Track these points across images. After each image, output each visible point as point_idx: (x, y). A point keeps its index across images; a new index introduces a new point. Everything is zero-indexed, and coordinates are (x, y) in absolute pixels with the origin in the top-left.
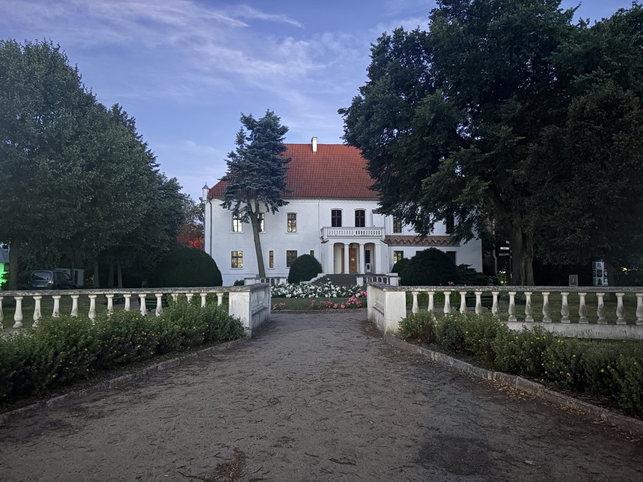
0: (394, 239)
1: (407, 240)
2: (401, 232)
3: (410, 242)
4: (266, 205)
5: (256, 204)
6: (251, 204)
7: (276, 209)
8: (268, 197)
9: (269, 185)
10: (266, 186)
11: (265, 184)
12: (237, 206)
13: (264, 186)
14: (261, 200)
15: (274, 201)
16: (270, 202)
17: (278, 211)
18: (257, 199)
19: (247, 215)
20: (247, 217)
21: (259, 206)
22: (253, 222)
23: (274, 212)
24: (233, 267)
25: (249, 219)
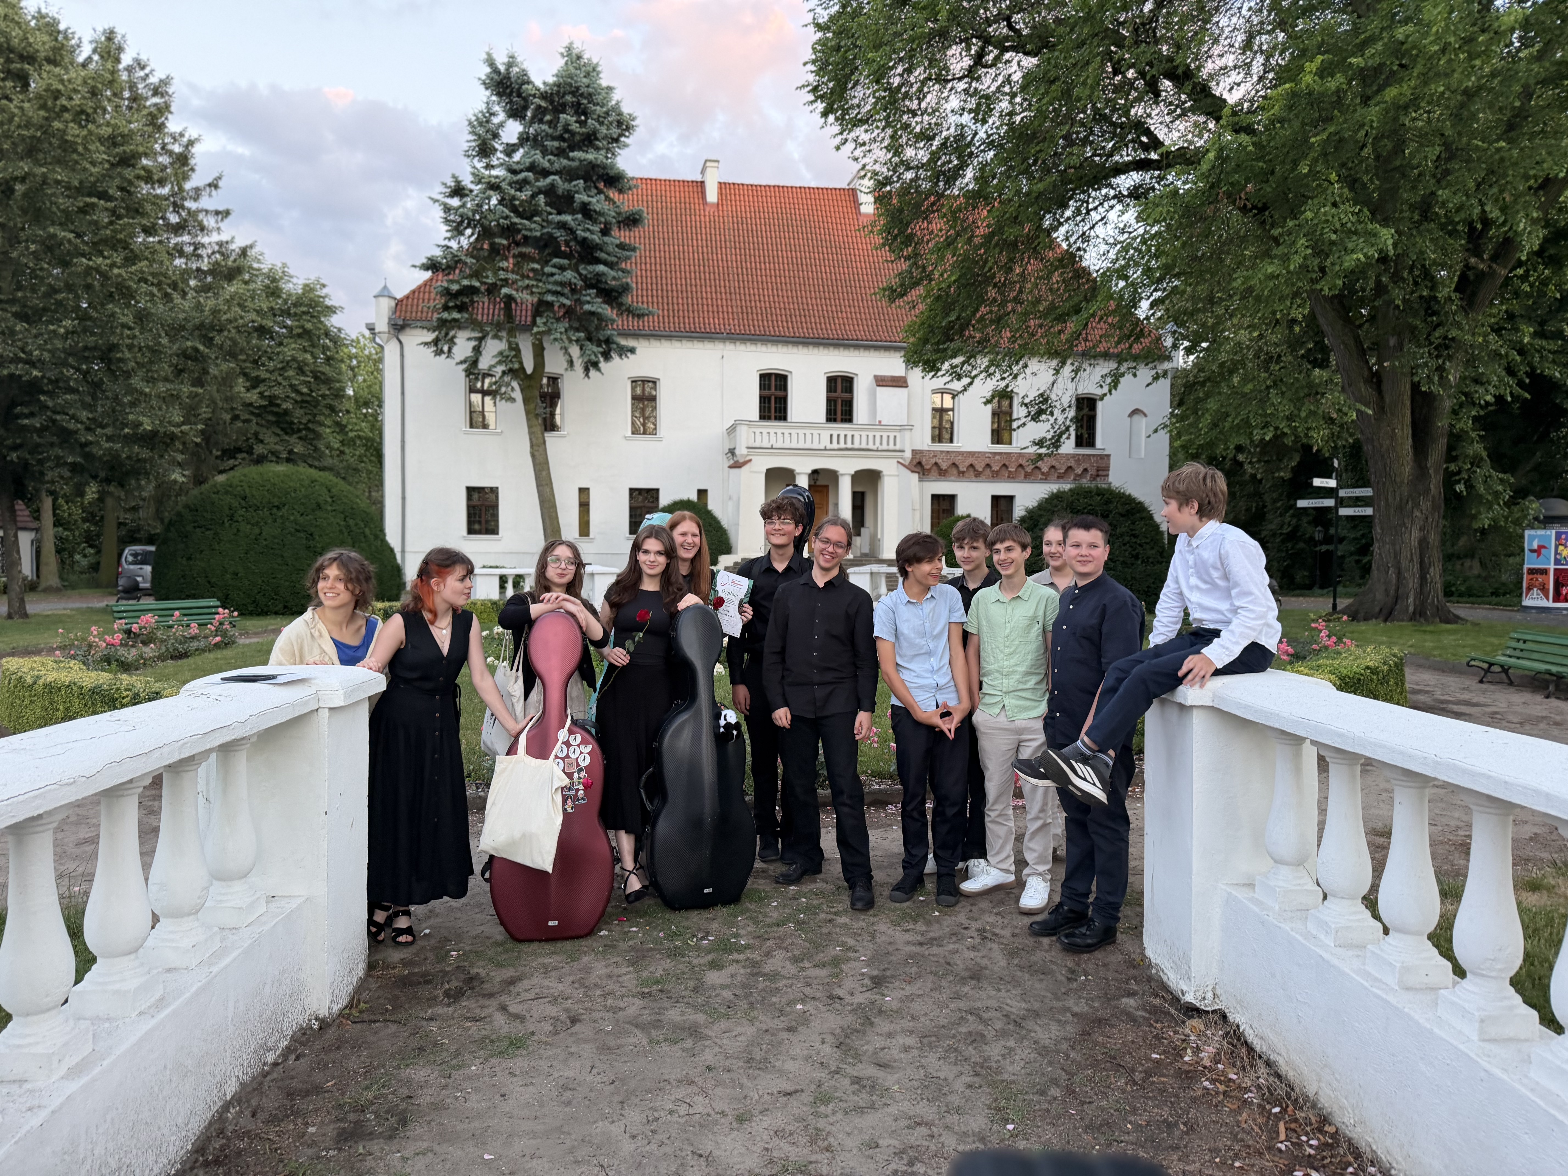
0: (933, 461)
1: (967, 463)
2: (952, 441)
3: (975, 470)
4: (565, 349)
5: (533, 344)
6: (521, 346)
7: (596, 365)
8: (571, 327)
9: (574, 291)
10: (562, 295)
11: (559, 289)
12: (477, 350)
13: (556, 293)
14: (549, 332)
15: (589, 339)
16: (577, 341)
17: (599, 370)
18: (535, 330)
19: (507, 379)
20: (508, 384)
21: (546, 353)
22: (526, 401)
23: (587, 370)
24: (471, 531)
25: (513, 389)
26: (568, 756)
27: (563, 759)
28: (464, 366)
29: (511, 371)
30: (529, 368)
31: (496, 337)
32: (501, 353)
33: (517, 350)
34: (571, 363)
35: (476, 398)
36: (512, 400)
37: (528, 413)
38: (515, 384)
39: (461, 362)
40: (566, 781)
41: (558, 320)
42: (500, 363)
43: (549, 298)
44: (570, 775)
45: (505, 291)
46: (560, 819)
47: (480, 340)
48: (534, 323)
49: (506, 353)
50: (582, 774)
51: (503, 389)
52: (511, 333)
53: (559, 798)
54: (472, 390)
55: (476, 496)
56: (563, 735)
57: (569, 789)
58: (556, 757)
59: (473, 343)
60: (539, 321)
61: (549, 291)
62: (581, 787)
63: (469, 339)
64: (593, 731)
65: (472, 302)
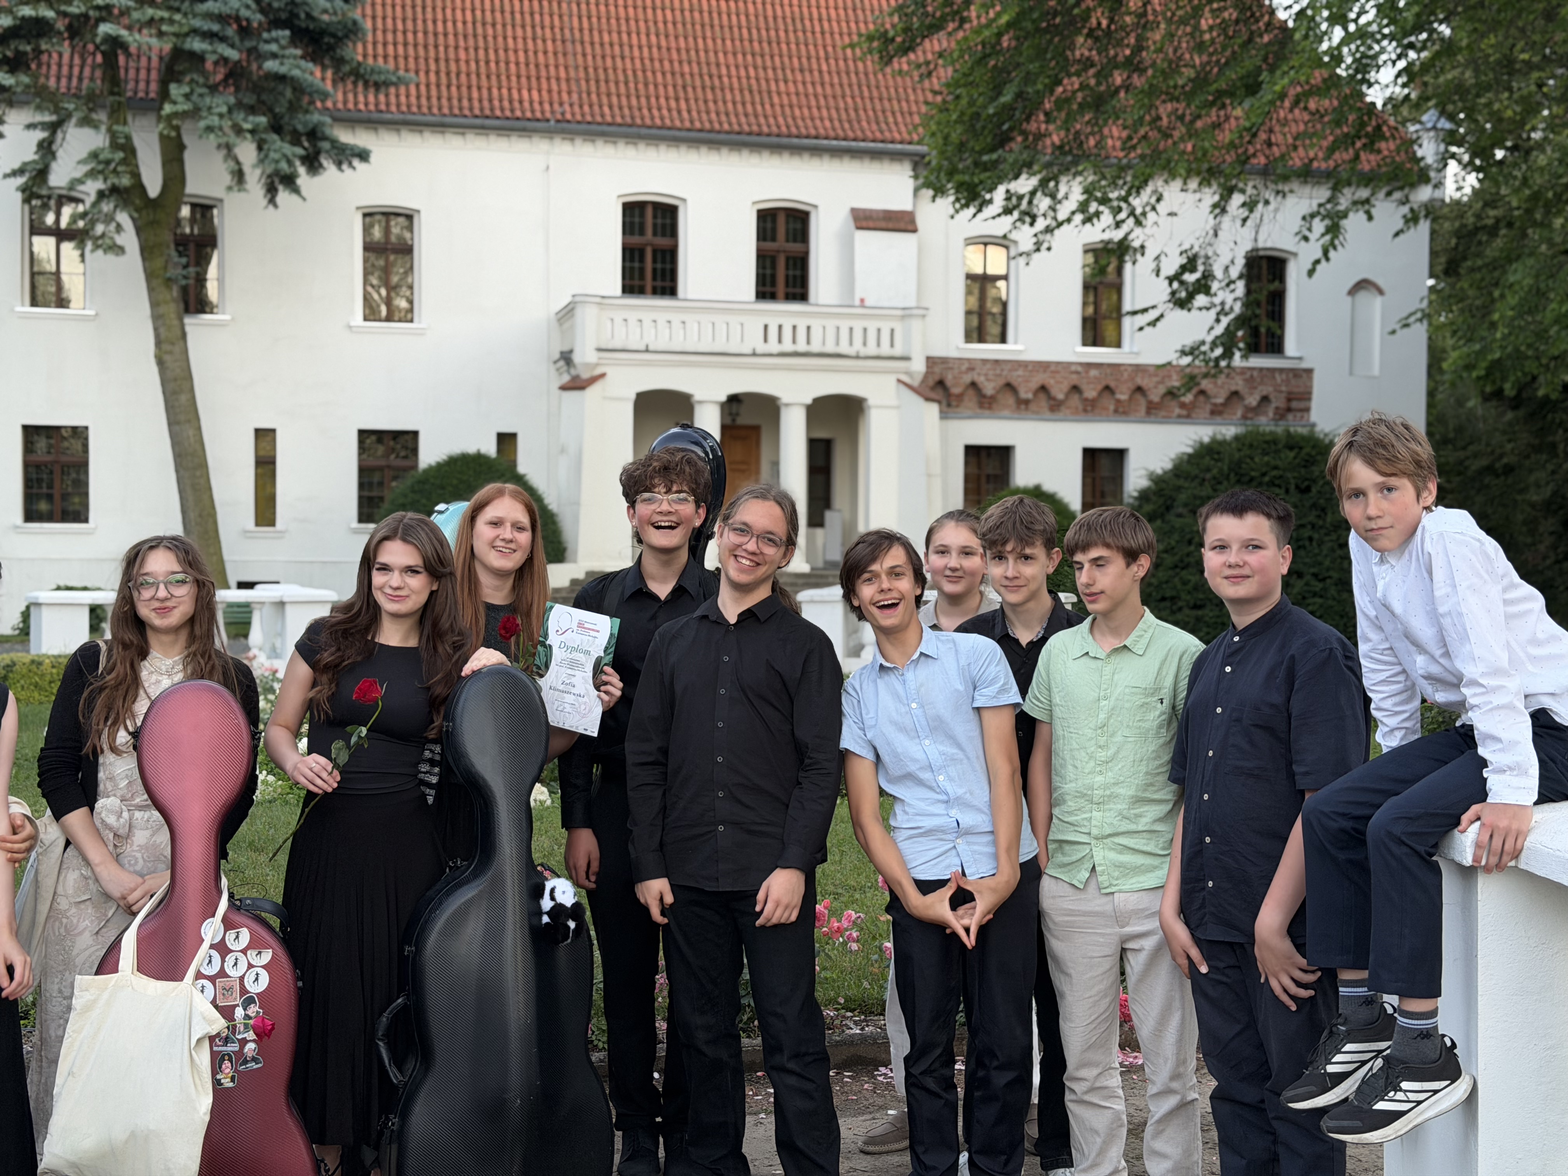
0: (967, 379)
1: (1034, 384)
2: (1003, 339)
3: (1050, 397)
4: (228, 148)
5: (162, 137)
6: (137, 142)
7: (289, 181)
8: (240, 105)
9: (245, 31)
10: (223, 39)
11: (216, 27)
12: (47, 149)
13: (209, 36)
14: (194, 114)
15: (276, 128)
16: (252, 132)
17: (296, 190)
18: (168, 108)
19: (107, 207)
20: (109, 218)
21: (187, 156)
22: (146, 252)
23: (271, 191)
24: (31, 515)
25: (119, 228)
26: (222, 973)
27: (212, 979)
28: (20, 181)
29: (114, 190)
30: (153, 185)
31: (86, 122)
32: (94, 155)
33: (129, 150)
34: (239, 176)
35: (44, 246)
36: (119, 250)
37: (150, 276)
38: (123, 218)
39: (14, 173)
40: (219, 1024)
41: (213, 89)
42: (92, 174)
43: (197, 45)
44: (227, 1012)
45: (105, 28)
46: (206, 1101)
47: (54, 128)
48: (164, 95)
49: (105, 155)
50: (253, 1010)
51: (100, 229)
52: (117, 113)
53: (204, 1059)
54: (36, 229)
55: (41, 444)
56: (211, 930)
57: (227, 1040)
58: (199, 975)
59: (40, 135)
60: (175, 90)
61: (195, 31)
62: (251, 1035)
63: (30, 126)
64: (275, 922)
65: (38, 52)
